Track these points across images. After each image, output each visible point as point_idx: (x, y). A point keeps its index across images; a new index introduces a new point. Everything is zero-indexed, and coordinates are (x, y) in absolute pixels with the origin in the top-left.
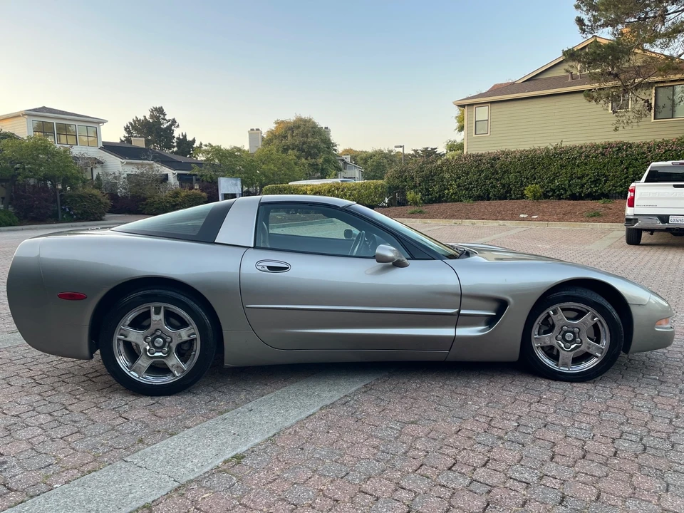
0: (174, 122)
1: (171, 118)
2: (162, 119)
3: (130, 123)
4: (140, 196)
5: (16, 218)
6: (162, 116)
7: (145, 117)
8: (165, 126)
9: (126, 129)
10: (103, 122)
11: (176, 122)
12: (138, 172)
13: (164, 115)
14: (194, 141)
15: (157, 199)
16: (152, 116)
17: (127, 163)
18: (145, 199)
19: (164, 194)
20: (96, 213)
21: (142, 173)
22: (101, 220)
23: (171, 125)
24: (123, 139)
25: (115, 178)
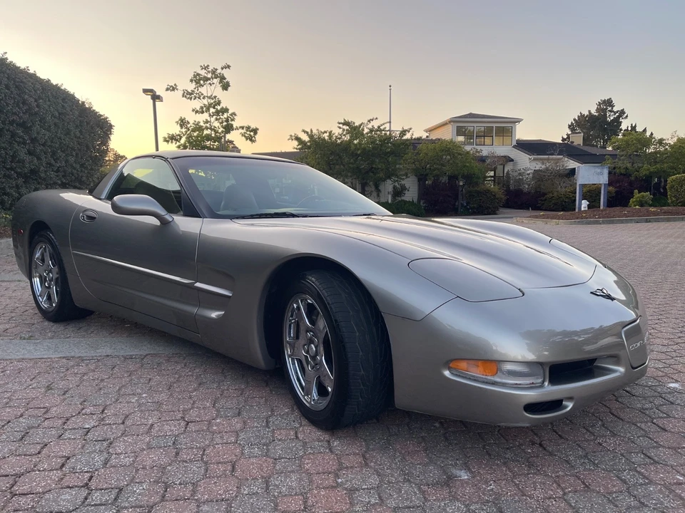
0: (622, 112)
1: (620, 109)
2: (610, 111)
3: (574, 120)
4: (540, 192)
5: (424, 211)
6: (610, 109)
7: (589, 111)
8: (612, 118)
9: (569, 126)
10: (519, 121)
11: (624, 113)
12: (543, 167)
13: (613, 106)
14: (645, 130)
15: (555, 194)
16: (598, 110)
17: (535, 159)
18: (544, 194)
19: (563, 189)
20: (490, 208)
21: (547, 169)
22: (496, 214)
23: (619, 117)
24: (565, 137)
25: (520, 174)
